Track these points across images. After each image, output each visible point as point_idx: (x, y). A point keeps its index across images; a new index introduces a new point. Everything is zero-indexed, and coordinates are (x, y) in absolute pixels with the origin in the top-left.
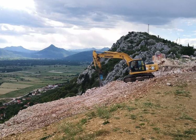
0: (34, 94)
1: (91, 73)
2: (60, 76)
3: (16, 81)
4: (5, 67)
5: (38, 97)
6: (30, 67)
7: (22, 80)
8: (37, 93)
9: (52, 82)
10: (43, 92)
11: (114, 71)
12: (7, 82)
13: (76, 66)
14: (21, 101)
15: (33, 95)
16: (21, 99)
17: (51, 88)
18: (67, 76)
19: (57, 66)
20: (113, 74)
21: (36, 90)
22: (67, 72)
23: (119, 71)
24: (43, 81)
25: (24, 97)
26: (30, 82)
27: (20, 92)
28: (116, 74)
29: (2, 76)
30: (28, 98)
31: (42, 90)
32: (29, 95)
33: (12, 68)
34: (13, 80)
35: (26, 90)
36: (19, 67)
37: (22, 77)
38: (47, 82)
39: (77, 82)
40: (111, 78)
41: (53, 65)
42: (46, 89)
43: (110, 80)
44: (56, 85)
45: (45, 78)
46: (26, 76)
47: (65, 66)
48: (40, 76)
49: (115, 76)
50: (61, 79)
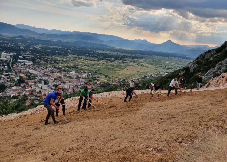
0: (149, 77)
1: (194, 67)
2: (172, 66)
3: (137, 65)
4: (132, 54)
5: (151, 80)
6: (149, 56)
7: (142, 65)
8: (151, 77)
9: (164, 70)
10: (156, 77)
11: (215, 69)
12: (131, 66)
13: (187, 60)
14: (138, 81)
15: (147, 78)
16: (138, 80)
17: (162, 75)
18: (178, 67)
19: (170, 58)
20: (214, 71)
21: (150, 74)
22: (178, 64)
23: (222, 69)
24: (157, 68)
25: (141, 78)
26: (147, 68)
27: (139, 74)
28: (217, 71)
29: (128, 61)
30: (143, 80)
31: (155, 75)
32: (144, 77)
33: (136, 56)
34: (135, 64)
35: (143, 74)
36: (141, 56)
37: (142, 64)
38: (160, 69)
39: (179, 74)
40: (211, 74)
41: (168, 57)
42: (158, 75)
43: (209, 76)
44: (166, 73)
45: (159, 67)
46: (145, 63)
47: (178, 58)
48: (155, 64)
49: (215, 73)
50: (172, 68)
